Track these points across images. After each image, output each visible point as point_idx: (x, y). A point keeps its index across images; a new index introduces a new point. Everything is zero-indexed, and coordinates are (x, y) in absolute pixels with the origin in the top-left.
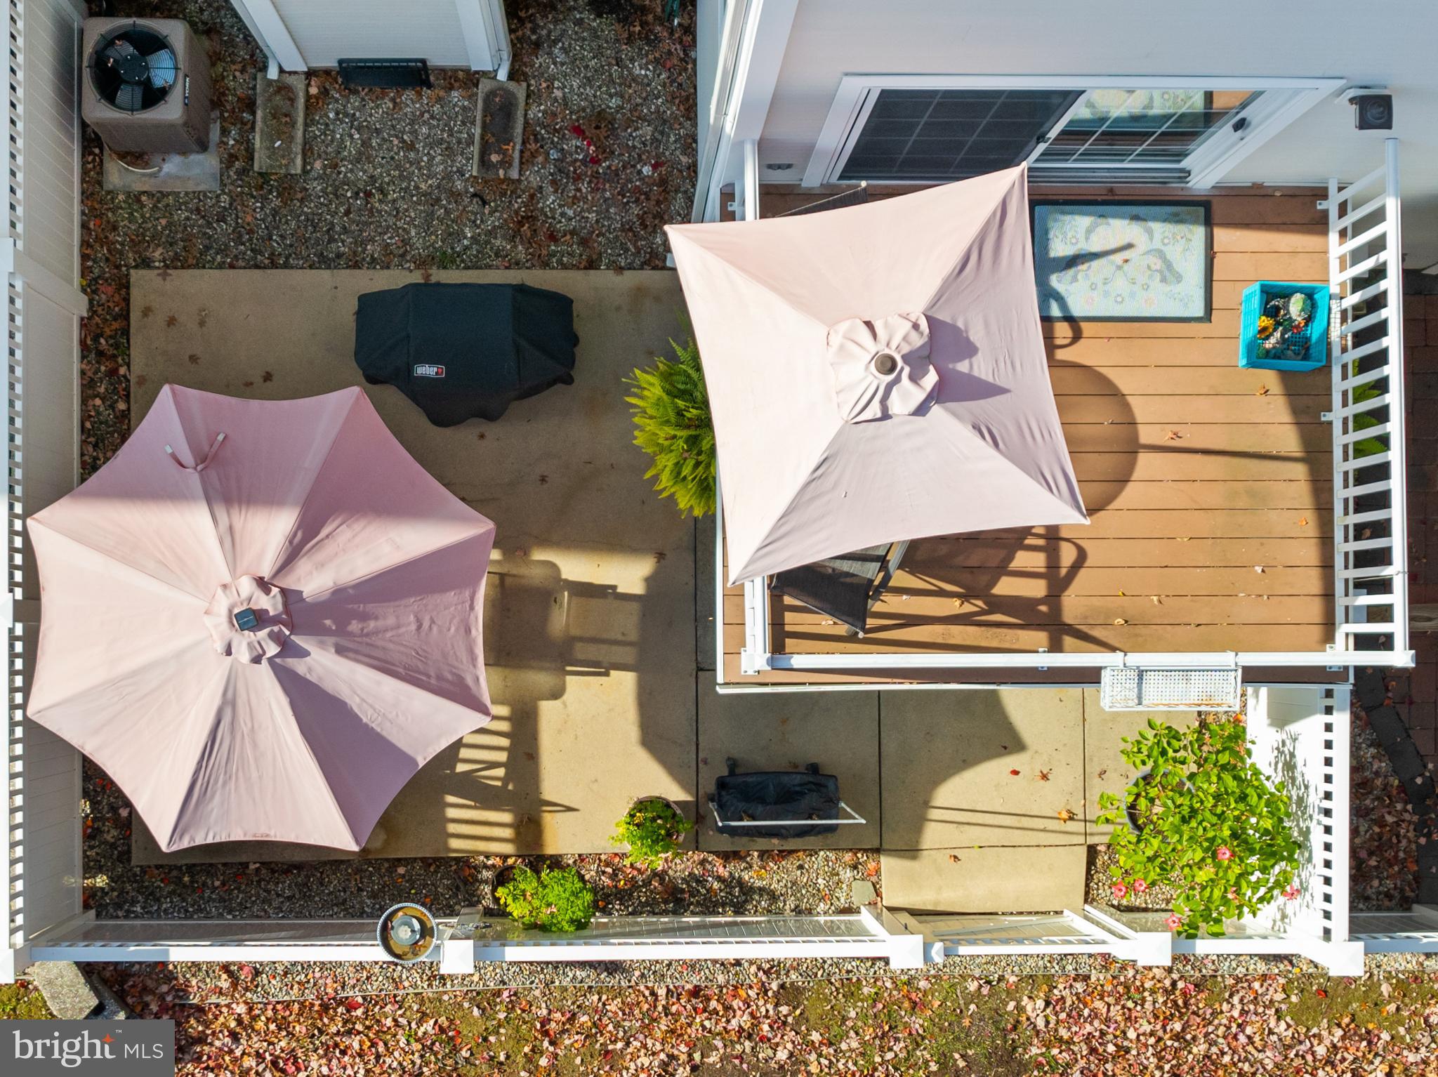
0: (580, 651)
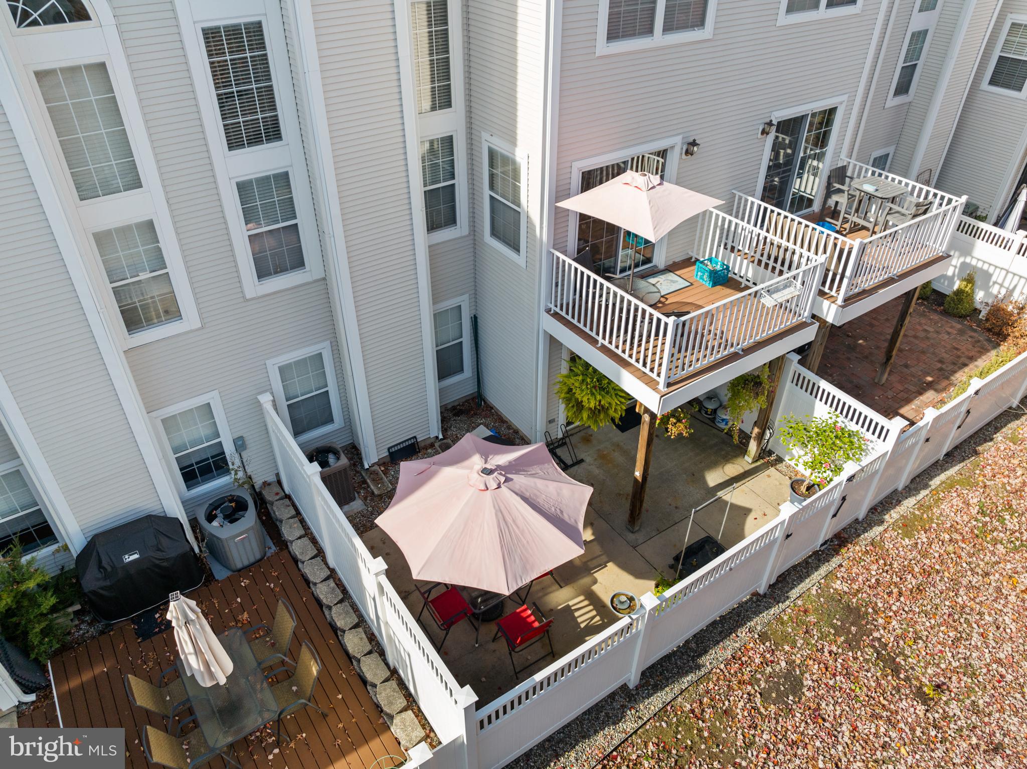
0: (591, 564)
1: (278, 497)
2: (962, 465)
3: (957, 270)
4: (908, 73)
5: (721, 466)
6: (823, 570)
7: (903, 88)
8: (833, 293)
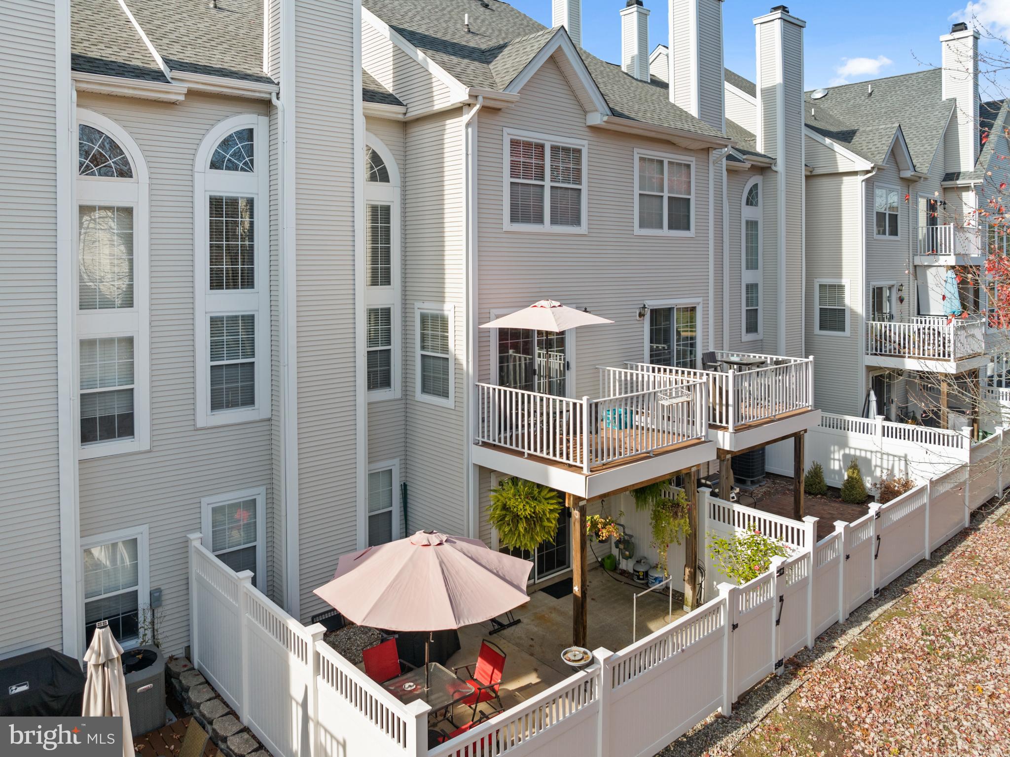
1: (186, 669)
2: (894, 601)
3: (841, 463)
4: (752, 315)
5: (662, 618)
6: (785, 691)
7: (752, 327)
8: (724, 424)
